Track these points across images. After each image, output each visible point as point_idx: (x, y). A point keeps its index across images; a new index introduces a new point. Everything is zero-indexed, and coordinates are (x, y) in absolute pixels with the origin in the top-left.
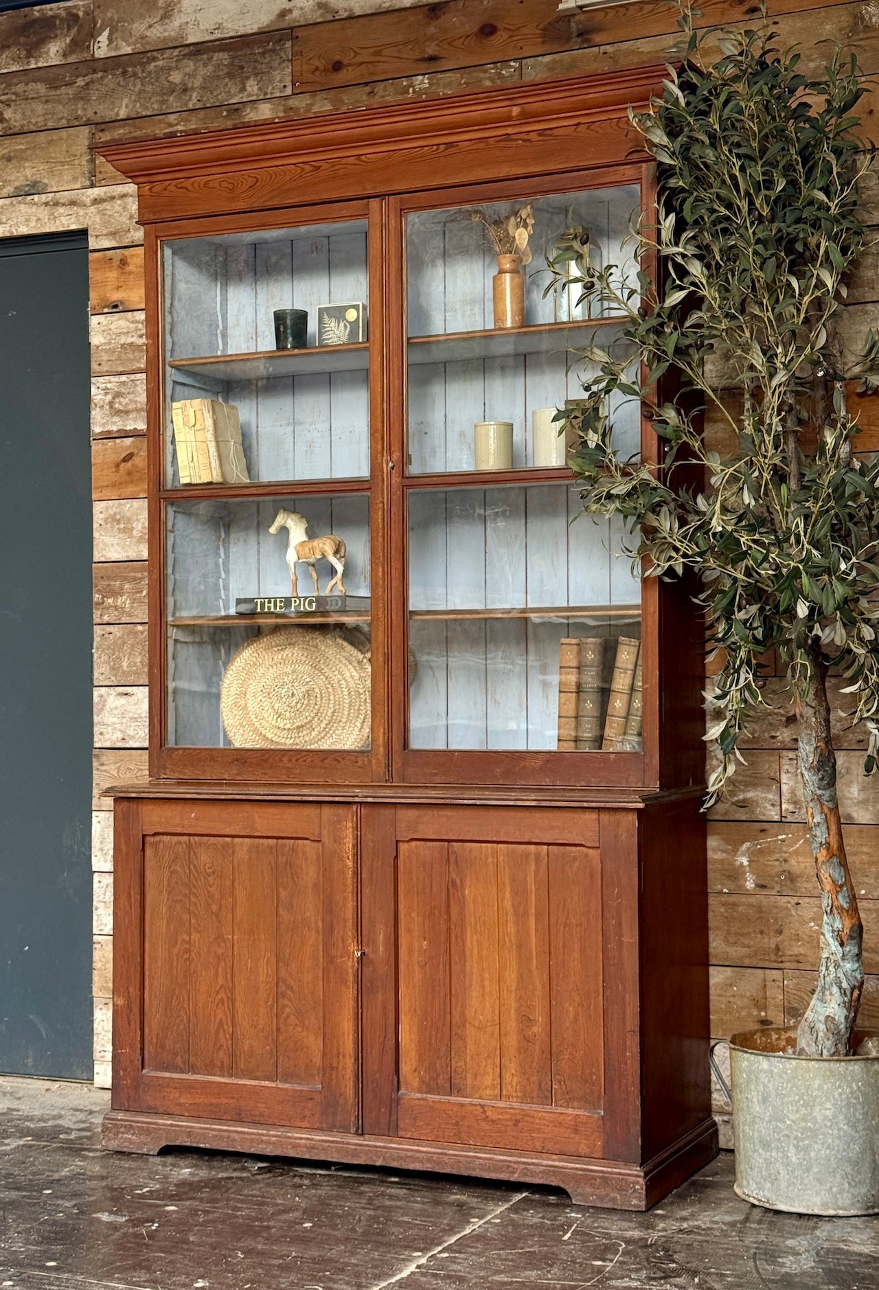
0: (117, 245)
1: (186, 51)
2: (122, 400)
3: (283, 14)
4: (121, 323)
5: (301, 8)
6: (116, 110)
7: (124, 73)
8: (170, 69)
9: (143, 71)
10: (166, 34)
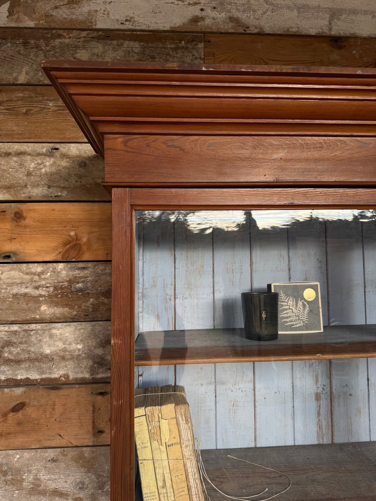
0: (11, 199)
1: (95, 34)
2: (12, 349)
3: (196, 20)
4: (13, 273)
5: (213, 18)
6: (15, 75)
7: (25, 44)
8: (77, 47)
9: (47, 45)
10: (74, 17)
